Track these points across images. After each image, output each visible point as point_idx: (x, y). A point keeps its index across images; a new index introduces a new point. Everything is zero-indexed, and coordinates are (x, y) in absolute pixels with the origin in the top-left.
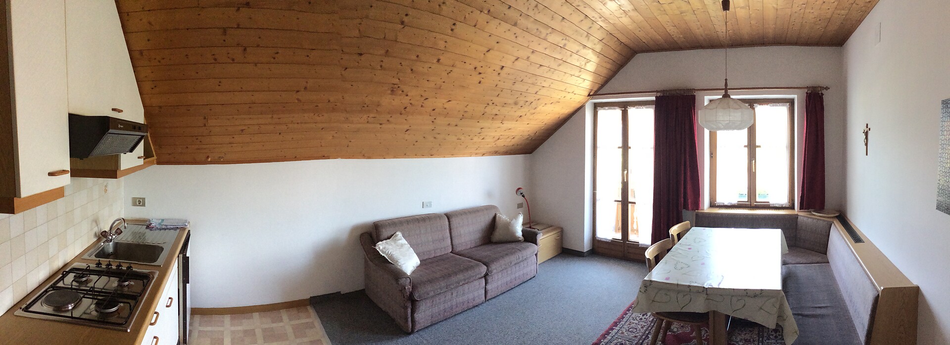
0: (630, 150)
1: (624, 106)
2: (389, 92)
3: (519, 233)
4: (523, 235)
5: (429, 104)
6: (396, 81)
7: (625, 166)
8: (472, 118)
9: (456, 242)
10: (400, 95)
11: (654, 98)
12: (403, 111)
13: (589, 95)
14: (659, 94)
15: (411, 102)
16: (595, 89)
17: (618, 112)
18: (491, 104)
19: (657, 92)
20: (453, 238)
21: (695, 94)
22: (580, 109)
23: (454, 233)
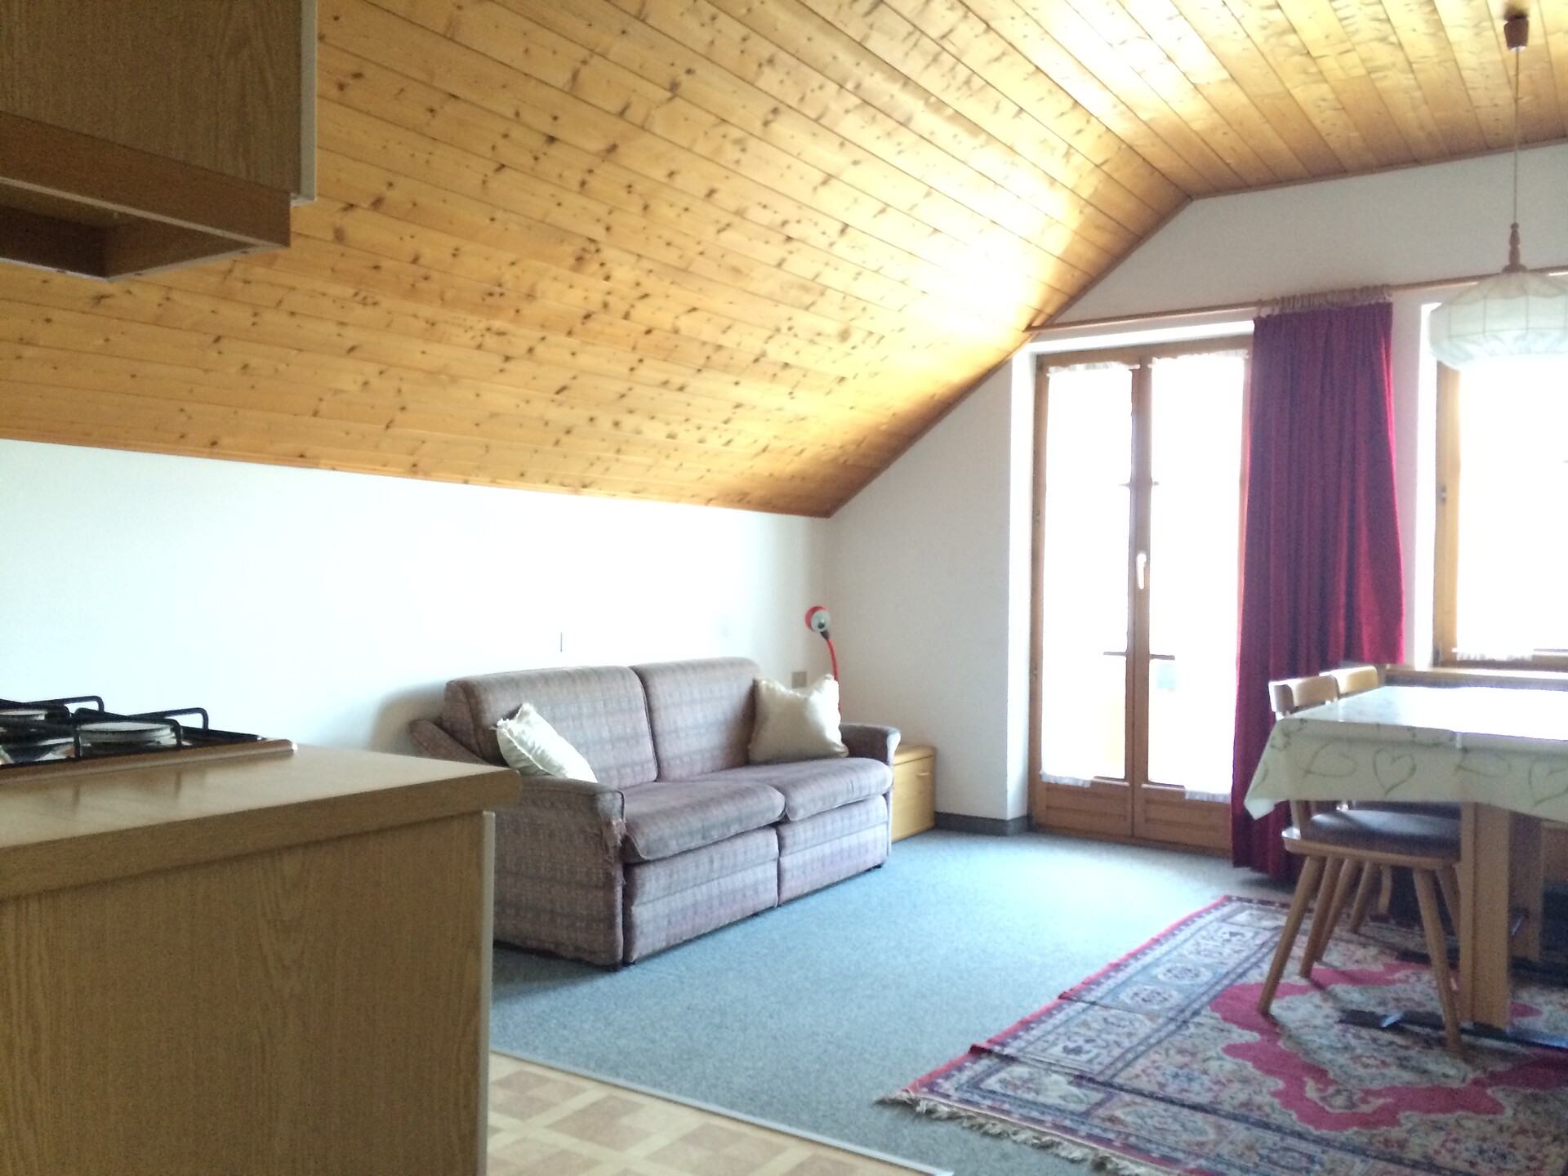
0: (1154, 489)
1: (1140, 358)
2: (572, 261)
3: (834, 736)
4: (843, 740)
5: (644, 313)
6: (598, 233)
7: (1140, 540)
8: (726, 369)
9: (669, 749)
10: (593, 275)
11: (1247, 327)
12: (578, 327)
13: (1029, 328)
14: (1265, 312)
15: (609, 299)
16: (1049, 310)
17: (1120, 374)
18: (784, 330)
19: (1260, 303)
20: (660, 739)
21: (1391, 299)
22: (997, 370)
23: (662, 724)
